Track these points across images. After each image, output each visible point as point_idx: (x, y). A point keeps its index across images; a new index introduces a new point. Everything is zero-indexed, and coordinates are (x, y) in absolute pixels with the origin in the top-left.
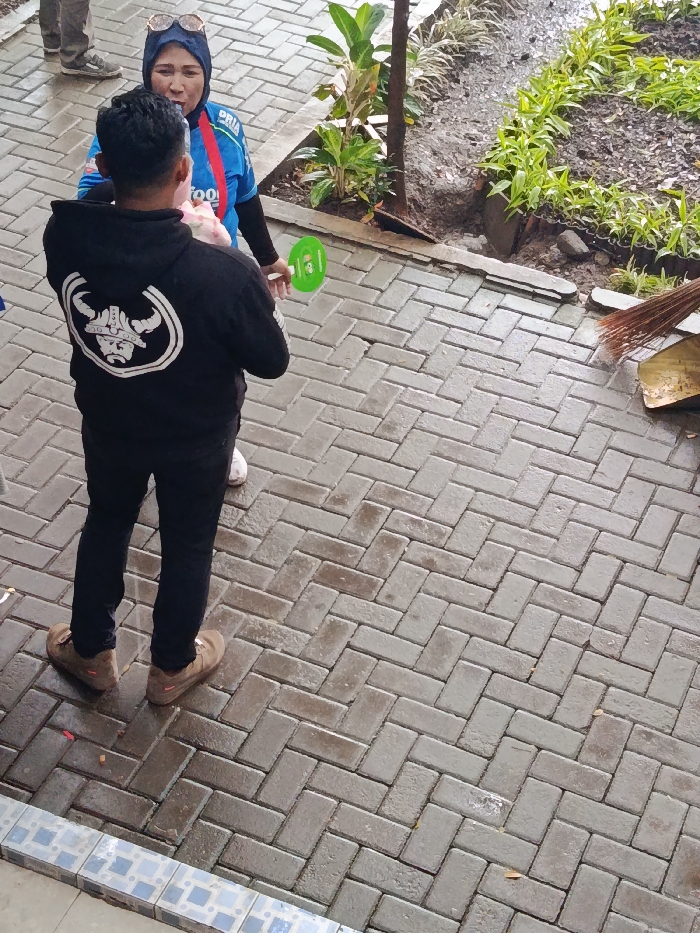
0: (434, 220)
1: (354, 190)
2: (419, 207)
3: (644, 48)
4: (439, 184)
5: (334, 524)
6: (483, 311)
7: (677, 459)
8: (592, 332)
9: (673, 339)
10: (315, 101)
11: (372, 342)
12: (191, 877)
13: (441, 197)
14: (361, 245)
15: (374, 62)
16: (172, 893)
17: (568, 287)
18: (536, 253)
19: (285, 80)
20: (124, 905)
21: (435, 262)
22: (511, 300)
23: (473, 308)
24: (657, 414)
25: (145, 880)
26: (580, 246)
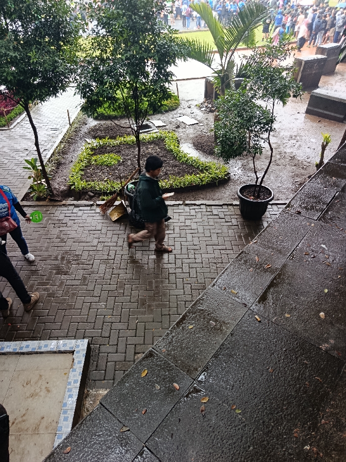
0: (62, 197)
1: (43, 195)
2: (58, 195)
3: (94, 154)
4: (61, 189)
5: (56, 262)
6: (76, 212)
7: (121, 229)
8: (98, 210)
9: (114, 207)
10: (29, 180)
11: (54, 224)
12: (43, 343)
13: (62, 192)
14: (47, 206)
15: (38, 169)
16: (40, 347)
17: (92, 203)
18: (84, 198)
19: (22, 177)
20: (30, 354)
21: (64, 205)
22: (81, 208)
23: (74, 212)
24: (115, 222)
25: (33, 347)
26: (92, 194)
